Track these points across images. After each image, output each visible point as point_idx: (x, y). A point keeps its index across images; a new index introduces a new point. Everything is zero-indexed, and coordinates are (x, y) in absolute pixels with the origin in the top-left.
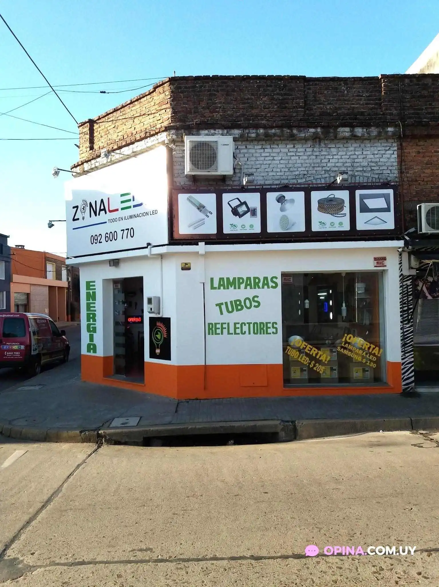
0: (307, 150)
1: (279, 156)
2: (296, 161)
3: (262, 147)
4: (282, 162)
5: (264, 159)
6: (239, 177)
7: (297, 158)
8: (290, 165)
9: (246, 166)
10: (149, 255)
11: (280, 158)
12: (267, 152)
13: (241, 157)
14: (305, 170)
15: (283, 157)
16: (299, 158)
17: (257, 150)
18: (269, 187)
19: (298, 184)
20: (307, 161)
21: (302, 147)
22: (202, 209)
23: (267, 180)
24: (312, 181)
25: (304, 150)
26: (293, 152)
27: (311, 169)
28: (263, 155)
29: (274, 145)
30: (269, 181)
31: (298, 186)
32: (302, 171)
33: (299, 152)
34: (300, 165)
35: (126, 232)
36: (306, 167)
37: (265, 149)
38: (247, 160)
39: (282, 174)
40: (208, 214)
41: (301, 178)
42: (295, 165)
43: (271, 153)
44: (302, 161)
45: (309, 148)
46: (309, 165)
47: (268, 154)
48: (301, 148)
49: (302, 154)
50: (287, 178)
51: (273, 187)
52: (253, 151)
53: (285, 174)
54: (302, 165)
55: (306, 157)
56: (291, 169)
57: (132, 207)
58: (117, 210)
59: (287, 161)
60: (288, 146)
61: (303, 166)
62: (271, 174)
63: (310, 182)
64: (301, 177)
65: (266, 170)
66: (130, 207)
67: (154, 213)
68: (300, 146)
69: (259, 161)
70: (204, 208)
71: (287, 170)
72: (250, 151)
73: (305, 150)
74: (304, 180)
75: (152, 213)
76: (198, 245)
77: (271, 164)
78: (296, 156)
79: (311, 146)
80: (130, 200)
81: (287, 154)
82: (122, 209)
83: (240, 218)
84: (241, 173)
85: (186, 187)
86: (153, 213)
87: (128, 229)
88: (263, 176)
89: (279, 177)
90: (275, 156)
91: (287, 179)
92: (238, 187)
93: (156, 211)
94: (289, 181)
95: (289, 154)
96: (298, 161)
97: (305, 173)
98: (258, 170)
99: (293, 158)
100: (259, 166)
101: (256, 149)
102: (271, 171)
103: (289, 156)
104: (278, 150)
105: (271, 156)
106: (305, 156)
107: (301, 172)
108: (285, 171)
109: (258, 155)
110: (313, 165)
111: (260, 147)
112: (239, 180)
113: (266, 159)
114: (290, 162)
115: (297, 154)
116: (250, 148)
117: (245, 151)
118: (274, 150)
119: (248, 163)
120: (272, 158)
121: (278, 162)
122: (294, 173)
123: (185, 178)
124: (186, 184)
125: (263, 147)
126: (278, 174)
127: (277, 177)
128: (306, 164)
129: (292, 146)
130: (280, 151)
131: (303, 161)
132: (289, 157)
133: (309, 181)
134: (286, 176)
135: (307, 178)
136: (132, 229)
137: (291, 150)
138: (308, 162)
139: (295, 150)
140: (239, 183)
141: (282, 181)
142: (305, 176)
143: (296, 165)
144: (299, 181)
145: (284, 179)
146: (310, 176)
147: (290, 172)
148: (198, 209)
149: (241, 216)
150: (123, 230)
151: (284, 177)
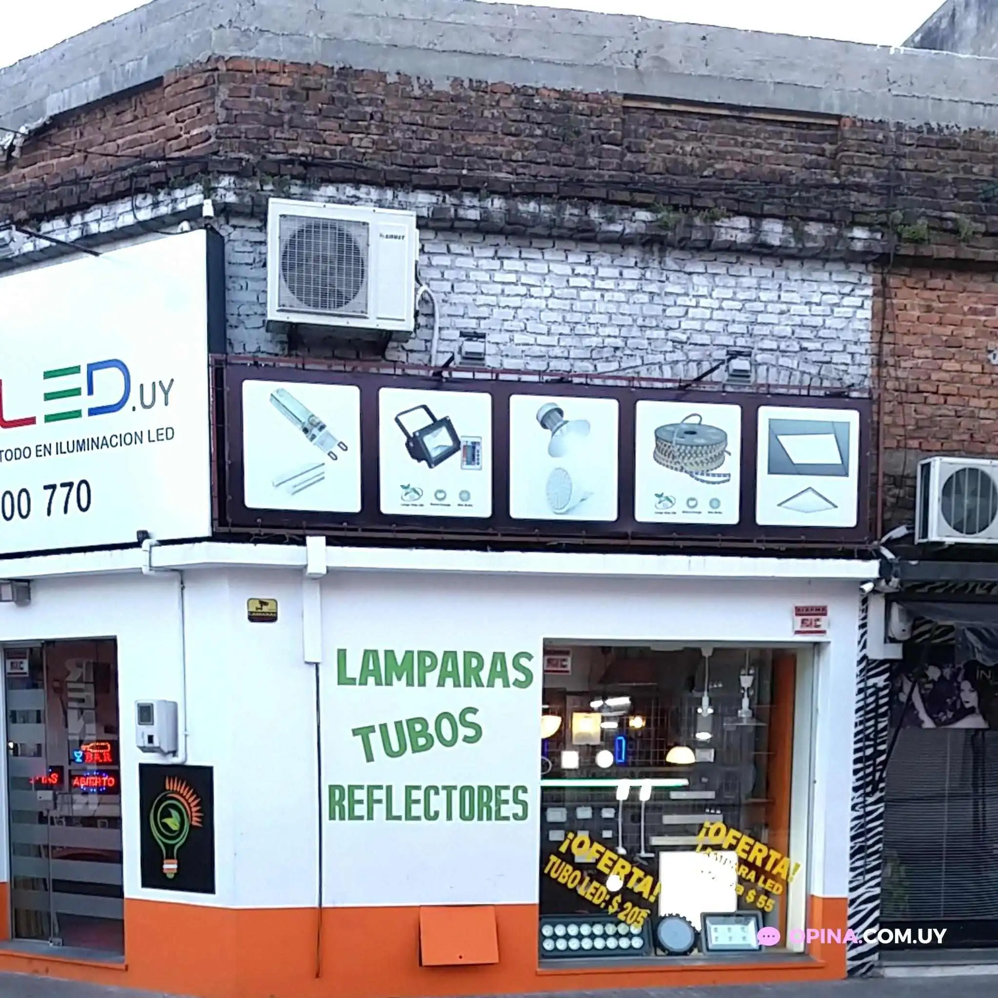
0: (627, 273)
1: (546, 286)
2: (594, 306)
3: (496, 252)
4: (553, 302)
5: (500, 292)
6: (426, 341)
7: (597, 295)
8: (577, 317)
9: (447, 309)
10: (145, 570)
11: (547, 292)
12: (510, 272)
13: (432, 279)
14: (617, 334)
15: (558, 288)
16: (602, 296)
17: (481, 262)
18: (514, 377)
19: (599, 376)
20: (625, 309)
21: (612, 265)
22: (315, 431)
23: (507, 356)
24: (637, 370)
25: (617, 275)
26: (585, 276)
27: (635, 332)
28: (498, 277)
29: (532, 250)
30: (514, 361)
31: (598, 382)
32: (609, 336)
33: (603, 279)
34: (604, 319)
35: (61, 493)
36: (623, 326)
37: (506, 262)
38: (449, 289)
39: (553, 340)
40: (337, 450)
41: (607, 358)
42: (591, 316)
43: (523, 273)
44: (611, 305)
45: (632, 267)
46: (629, 321)
47: (512, 278)
48: (609, 266)
49: (610, 285)
50: (566, 354)
51: (525, 378)
52: (470, 263)
53: (562, 344)
54: (610, 319)
55: (621, 297)
56: (579, 329)
57: (85, 413)
58: (31, 421)
59: (568, 302)
60: (572, 258)
61: (613, 322)
62: (519, 338)
63: (630, 373)
64: (605, 356)
65: (507, 326)
66: (77, 414)
67: (164, 437)
68: (606, 260)
69: (487, 295)
70: (324, 431)
71: (566, 330)
72: (460, 261)
73: (621, 274)
74: (614, 366)
75: (153, 436)
76: (303, 543)
77: (520, 308)
78: (594, 289)
79: (636, 263)
80: (76, 392)
81: (568, 281)
82: (49, 418)
83: (430, 466)
84: (432, 328)
85: (263, 359)
86: (160, 437)
87: (70, 485)
88: (497, 344)
89: (543, 349)
90: (533, 286)
91: (567, 358)
92: (423, 373)
93: (170, 431)
94: (572, 365)
95: (574, 282)
96: (601, 307)
97: (619, 343)
98: (482, 322)
99: (584, 295)
100: (484, 312)
101: (479, 258)
102: (522, 331)
103: (574, 287)
104: (542, 268)
105: (523, 284)
106: (619, 291)
107: (608, 341)
108: (561, 334)
109: (484, 277)
110: (640, 322)
111: (490, 253)
112: (426, 350)
113: (506, 292)
114: (578, 305)
115: (597, 285)
116: (462, 255)
117: (446, 260)
118: (531, 266)
119: (454, 298)
120: (523, 290)
121: (542, 303)
122: (587, 341)
123: (263, 330)
124: (262, 349)
125: (500, 254)
126: (541, 340)
127: (537, 350)
128: (621, 316)
129: (584, 258)
130: (546, 271)
131: (612, 308)
132: (574, 291)
133: (631, 367)
134: (562, 349)
135: (625, 358)
136: (83, 487)
137: (580, 270)
138: (628, 312)
139: (590, 270)
140: (427, 357)
141: (555, 365)
142: (618, 353)
143: (593, 319)
144: (602, 367)
145: (556, 357)
146: (632, 355)
147: (577, 338)
148: (306, 431)
149: (433, 463)
150: (53, 487)
151: (557, 352)
